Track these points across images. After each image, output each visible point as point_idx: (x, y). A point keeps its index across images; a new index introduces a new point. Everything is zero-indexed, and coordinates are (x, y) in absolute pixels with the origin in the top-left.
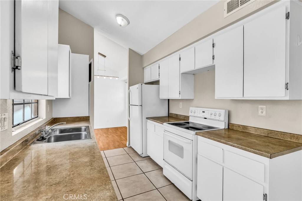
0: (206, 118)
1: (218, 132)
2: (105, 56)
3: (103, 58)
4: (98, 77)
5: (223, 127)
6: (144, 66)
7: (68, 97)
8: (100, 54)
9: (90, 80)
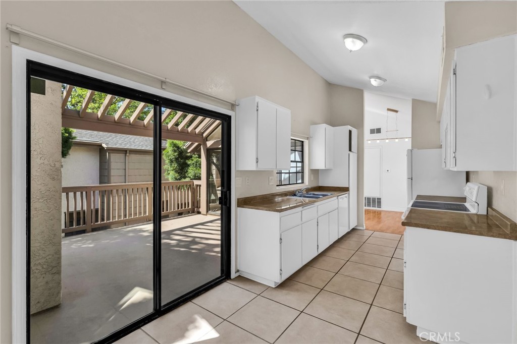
2: (396, 111)
6: (437, 119)
7: (324, 168)
8: (389, 110)
9: (350, 150)
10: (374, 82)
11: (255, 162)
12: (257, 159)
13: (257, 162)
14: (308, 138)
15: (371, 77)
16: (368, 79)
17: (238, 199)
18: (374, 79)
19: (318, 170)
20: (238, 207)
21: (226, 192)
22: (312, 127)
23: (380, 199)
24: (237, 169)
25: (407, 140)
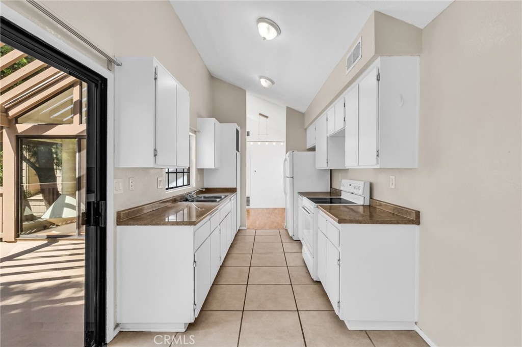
0: (353, 193)
1: (352, 207)
2: (267, 117)
3: (265, 119)
4: (252, 143)
5: (362, 203)
6: (306, 126)
7: (214, 168)
8: (260, 114)
9: (237, 149)
10: (264, 83)
11: (153, 155)
12: (155, 150)
13: (155, 155)
14: (195, 131)
15: (261, 77)
16: (258, 78)
17: (119, 213)
18: (264, 80)
19: (203, 169)
20: (117, 225)
21: (98, 203)
22: (199, 119)
23: (249, 197)
24: (116, 166)
25: (282, 144)
